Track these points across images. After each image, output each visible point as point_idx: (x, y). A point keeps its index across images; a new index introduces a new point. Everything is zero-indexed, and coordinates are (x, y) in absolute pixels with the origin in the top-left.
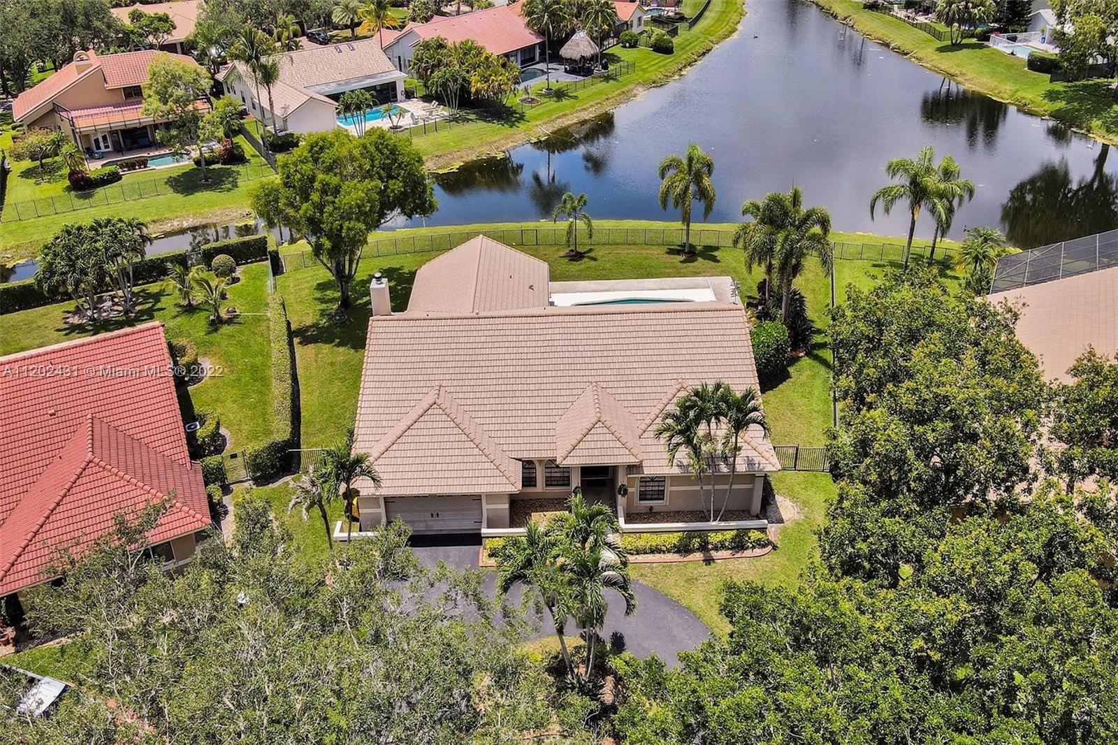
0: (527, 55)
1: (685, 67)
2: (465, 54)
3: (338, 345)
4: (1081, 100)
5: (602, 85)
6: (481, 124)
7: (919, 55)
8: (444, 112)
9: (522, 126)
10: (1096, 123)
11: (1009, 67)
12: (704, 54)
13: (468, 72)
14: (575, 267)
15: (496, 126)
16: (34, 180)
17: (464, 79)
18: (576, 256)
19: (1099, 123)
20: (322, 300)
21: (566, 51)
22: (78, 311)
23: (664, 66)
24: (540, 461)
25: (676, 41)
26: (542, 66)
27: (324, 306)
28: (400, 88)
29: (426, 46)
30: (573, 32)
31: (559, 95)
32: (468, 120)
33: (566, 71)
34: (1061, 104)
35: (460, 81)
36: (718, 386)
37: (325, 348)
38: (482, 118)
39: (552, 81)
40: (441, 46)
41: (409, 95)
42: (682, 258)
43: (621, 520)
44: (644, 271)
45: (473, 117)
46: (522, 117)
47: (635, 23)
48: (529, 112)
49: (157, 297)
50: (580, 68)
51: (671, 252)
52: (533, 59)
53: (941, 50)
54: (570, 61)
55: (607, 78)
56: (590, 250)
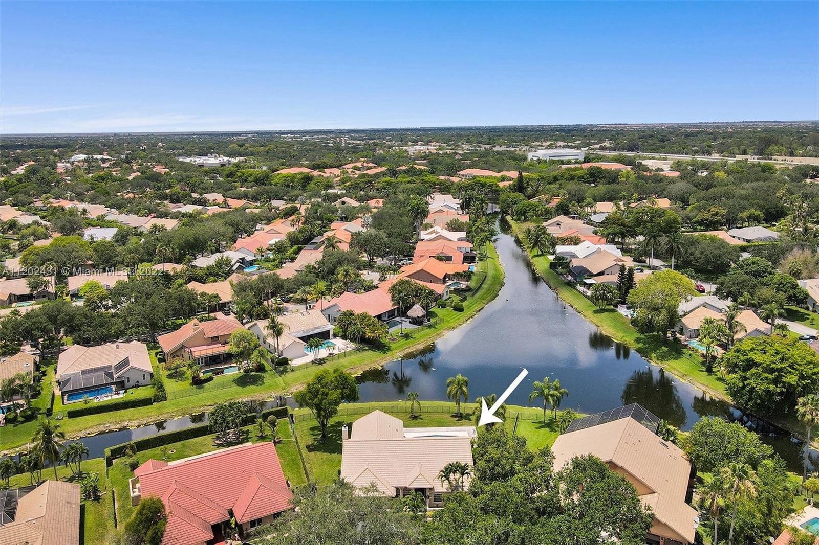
0: (391, 314)
1: (469, 318)
2: (363, 319)
3: (323, 452)
4: (649, 343)
5: (428, 331)
6: (371, 352)
7: (585, 314)
8: (352, 346)
9: (389, 353)
10: (653, 355)
11: (623, 323)
12: (479, 311)
13: (364, 328)
14: (414, 422)
15: (377, 353)
16: (174, 380)
17: (363, 332)
18: (415, 418)
19: (655, 355)
20: (313, 435)
21: (409, 313)
22: (218, 438)
23: (459, 319)
24: (401, 488)
25: (464, 304)
26: (398, 319)
27: (315, 437)
28: (331, 333)
29: (344, 314)
30: (413, 304)
31: (407, 336)
32: (364, 350)
33: (410, 322)
34: (641, 345)
35: (361, 333)
36: (457, 463)
37: (319, 453)
38: (371, 349)
39: (403, 328)
40: (352, 314)
41: (335, 336)
42: (457, 419)
43: (428, 507)
44: (441, 424)
45: (366, 348)
46: (389, 349)
47: (445, 295)
48: (393, 346)
49: (247, 432)
50: (416, 321)
51: (453, 416)
52: (394, 315)
53: (595, 312)
54: (412, 318)
55: (430, 327)
56: (420, 415)
